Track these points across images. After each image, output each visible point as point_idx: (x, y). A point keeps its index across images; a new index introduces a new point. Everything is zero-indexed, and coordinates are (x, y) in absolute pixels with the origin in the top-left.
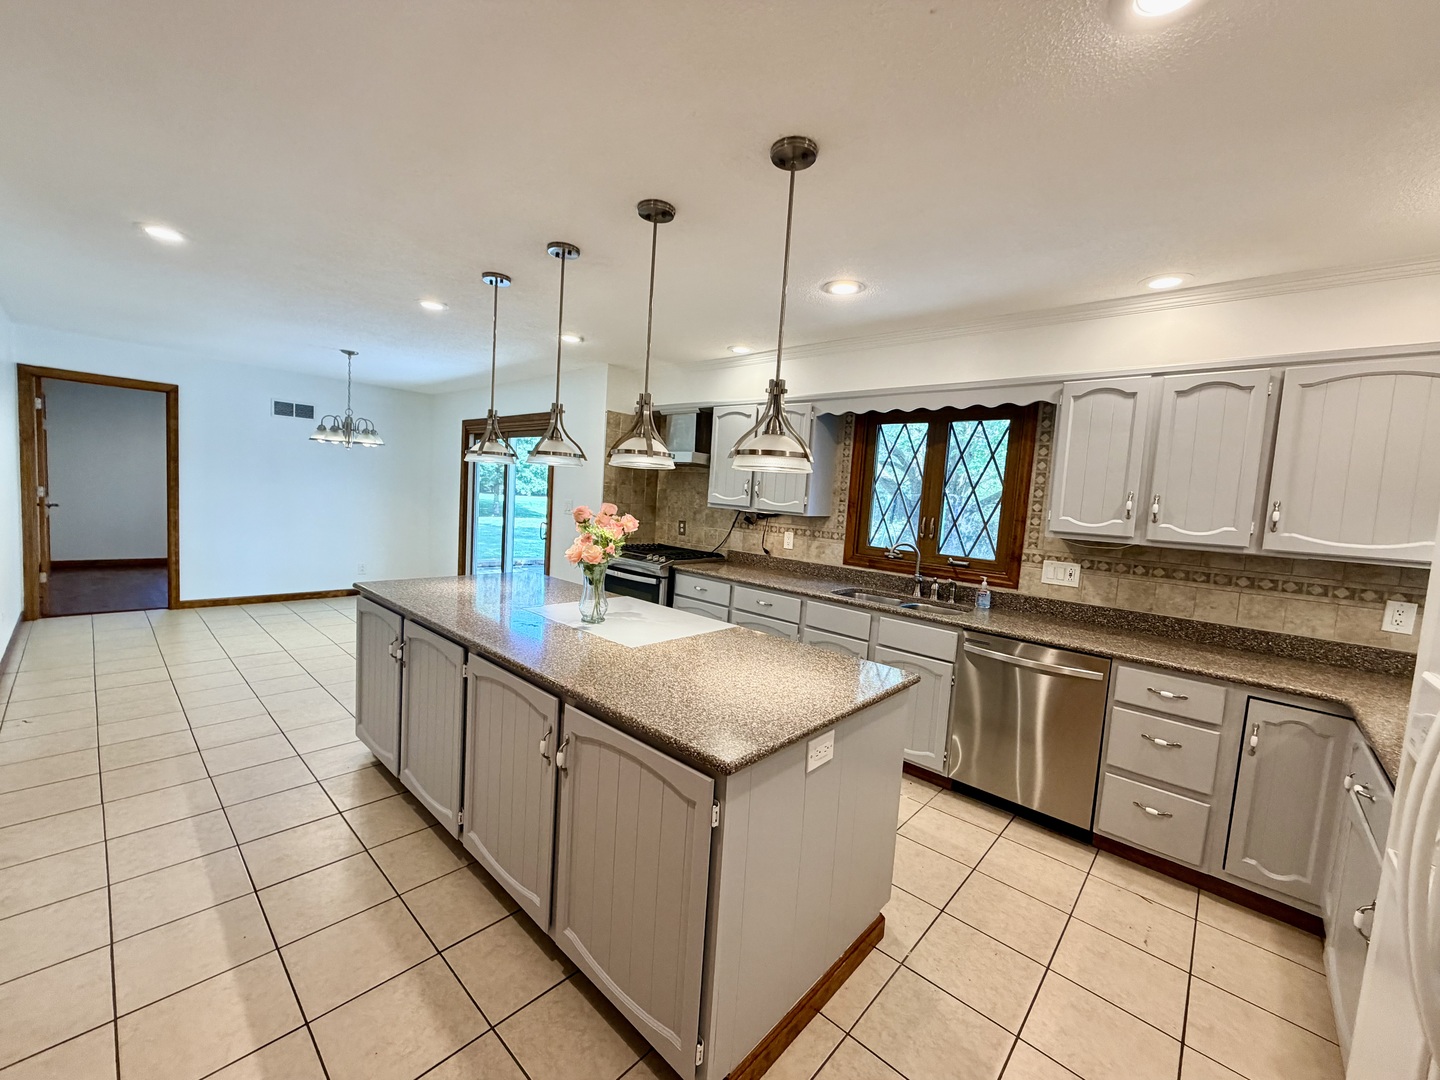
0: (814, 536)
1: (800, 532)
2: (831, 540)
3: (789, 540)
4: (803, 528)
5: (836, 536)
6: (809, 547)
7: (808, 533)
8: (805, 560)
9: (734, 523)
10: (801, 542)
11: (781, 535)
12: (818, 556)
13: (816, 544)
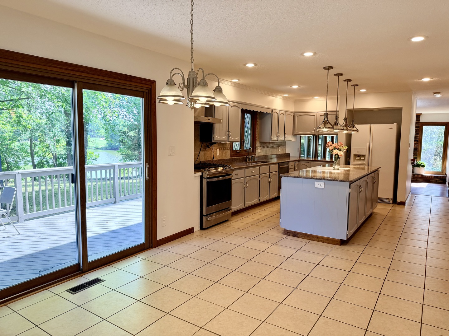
0: (224, 149)
1: (220, 149)
2: (228, 150)
3: (218, 152)
4: (221, 147)
5: (228, 149)
6: (223, 153)
7: (222, 149)
8: (222, 159)
9: (201, 149)
10: (221, 152)
11: (216, 151)
12: (225, 156)
13: (224, 152)
